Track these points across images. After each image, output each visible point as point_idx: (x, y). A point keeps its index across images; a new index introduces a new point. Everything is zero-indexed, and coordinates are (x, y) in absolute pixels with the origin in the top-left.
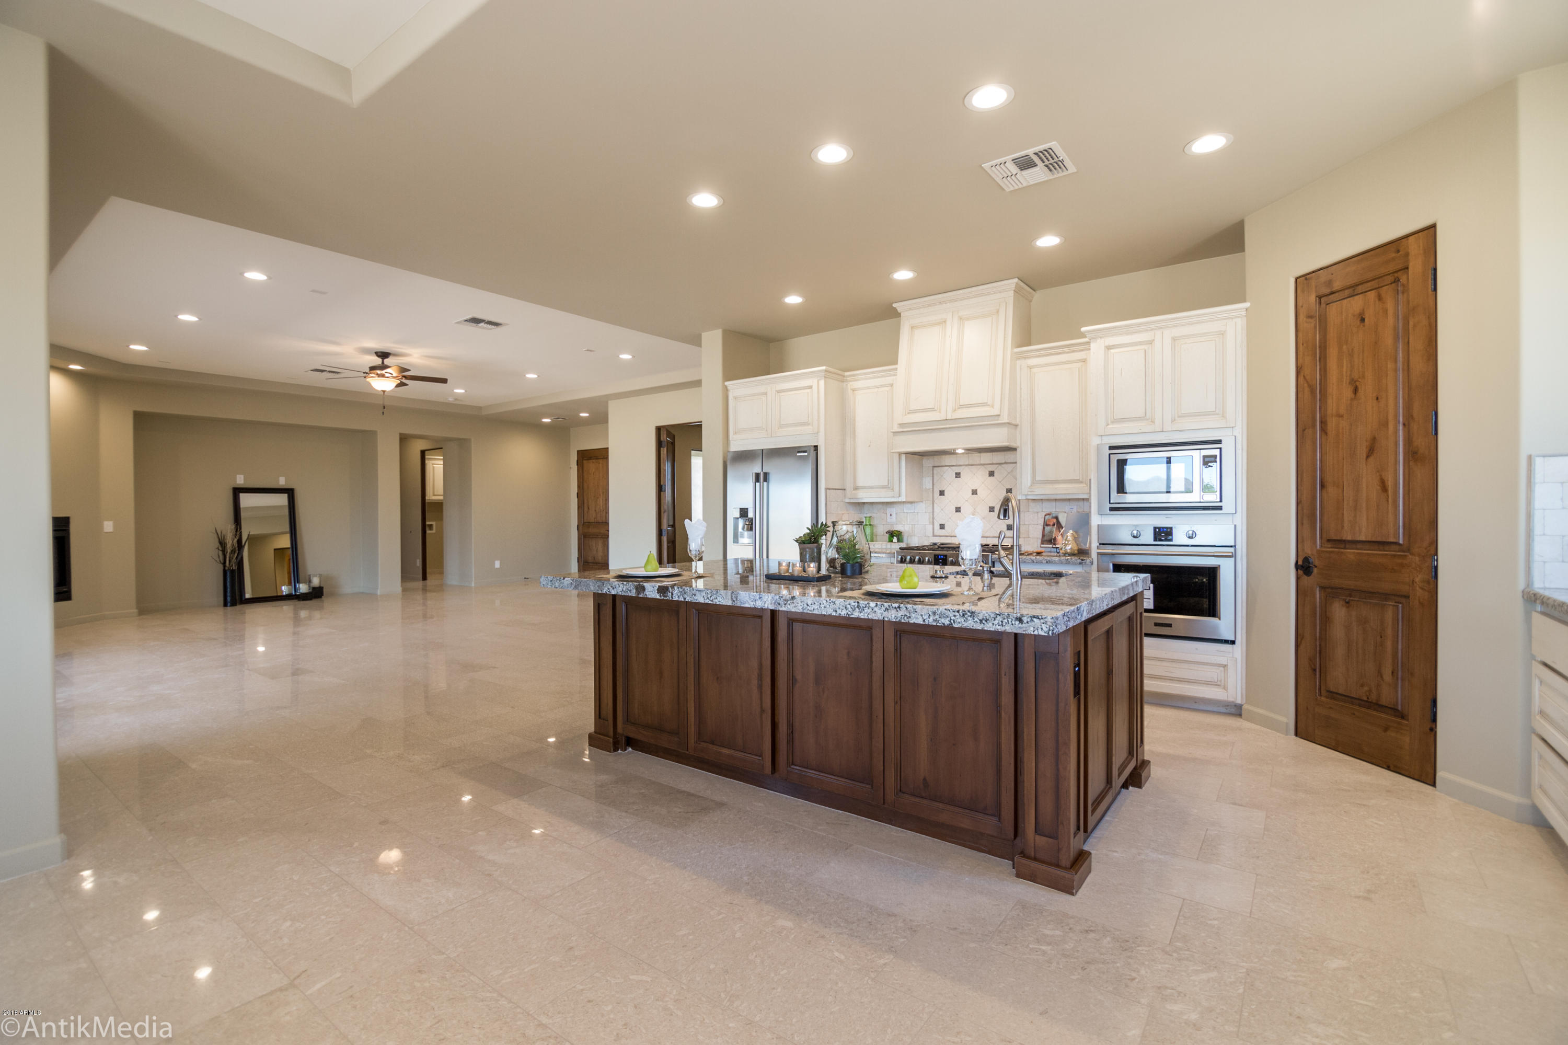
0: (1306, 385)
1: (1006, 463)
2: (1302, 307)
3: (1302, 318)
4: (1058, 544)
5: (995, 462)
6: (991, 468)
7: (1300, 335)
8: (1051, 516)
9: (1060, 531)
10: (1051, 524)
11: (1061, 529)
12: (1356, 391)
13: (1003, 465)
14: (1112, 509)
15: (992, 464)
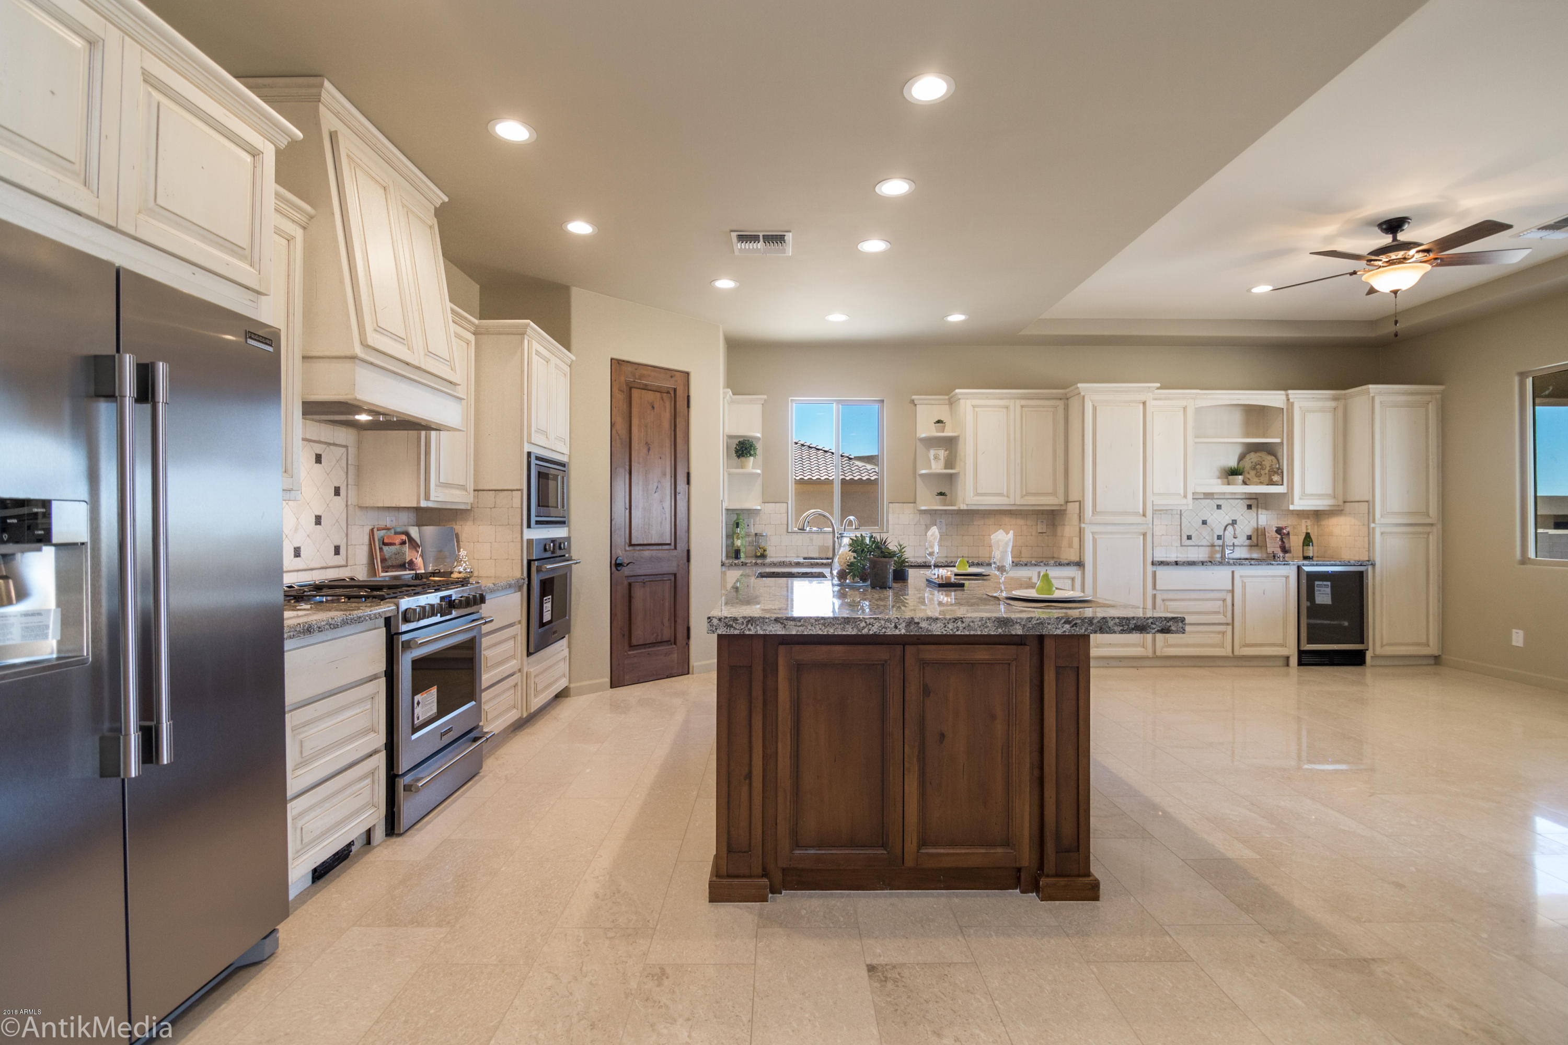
0: (618, 437)
1: (334, 445)
2: (615, 380)
3: (615, 389)
4: (419, 569)
5: (322, 440)
6: (319, 449)
7: (613, 400)
8: (393, 531)
9: (418, 552)
10: (397, 541)
11: (418, 549)
12: (649, 450)
13: (332, 447)
14: (538, 522)
15: (319, 442)
